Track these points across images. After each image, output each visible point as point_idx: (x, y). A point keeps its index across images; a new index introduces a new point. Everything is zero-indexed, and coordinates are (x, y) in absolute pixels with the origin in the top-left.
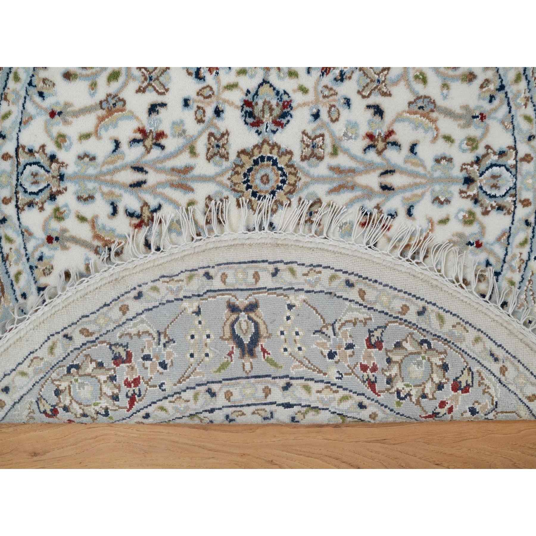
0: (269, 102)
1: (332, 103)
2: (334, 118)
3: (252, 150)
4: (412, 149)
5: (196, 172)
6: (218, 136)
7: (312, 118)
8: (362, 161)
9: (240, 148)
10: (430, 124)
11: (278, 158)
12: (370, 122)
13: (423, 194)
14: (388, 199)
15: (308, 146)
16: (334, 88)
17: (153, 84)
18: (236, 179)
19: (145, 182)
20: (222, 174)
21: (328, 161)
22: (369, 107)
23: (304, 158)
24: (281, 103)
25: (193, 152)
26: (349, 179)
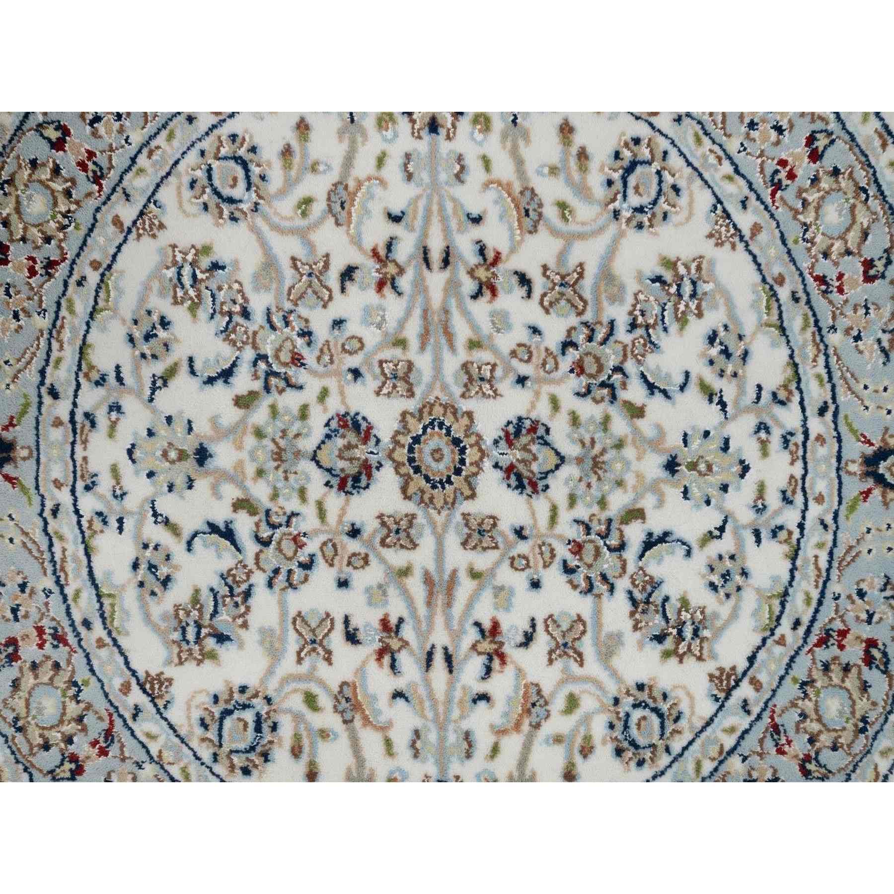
0: (340, 450)
1: (340, 349)
2: (358, 345)
3: (401, 476)
4: (396, 219)
5: (432, 567)
6: (385, 531)
7: (360, 380)
8: (413, 298)
9: (398, 495)
10: (364, 189)
11: (411, 435)
12: (363, 288)
13: (454, 200)
14: (461, 258)
15: (394, 387)
16: (320, 345)
17: (321, 637)
18: (439, 502)
19: (446, 649)
20: (433, 524)
21: (413, 353)
22: (343, 290)
23: (411, 394)
24: (341, 431)
25: (405, 572)
26: (436, 318)
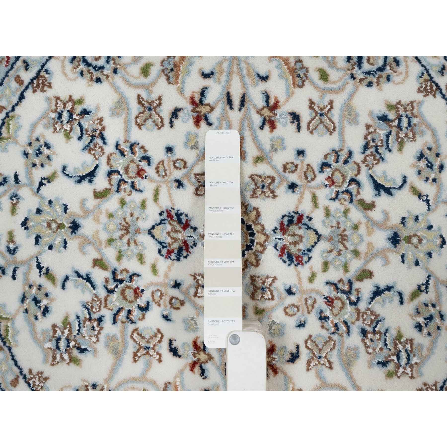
0: (301, 242)
1: (300, 308)
2: (287, 310)
3: (260, 224)
6: (272, 187)
7: (287, 287)
9: (261, 210)
11: (253, 251)
12: (284, 348)
14: (217, 368)
15: (263, 283)
16: (314, 310)
17: (317, 118)
19: (231, 108)
21: (251, 305)
22: (298, 347)
23: (252, 279)
24: (300, 254)
25: (258, 160)
